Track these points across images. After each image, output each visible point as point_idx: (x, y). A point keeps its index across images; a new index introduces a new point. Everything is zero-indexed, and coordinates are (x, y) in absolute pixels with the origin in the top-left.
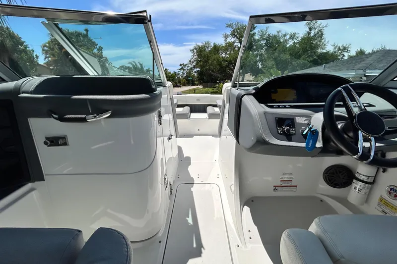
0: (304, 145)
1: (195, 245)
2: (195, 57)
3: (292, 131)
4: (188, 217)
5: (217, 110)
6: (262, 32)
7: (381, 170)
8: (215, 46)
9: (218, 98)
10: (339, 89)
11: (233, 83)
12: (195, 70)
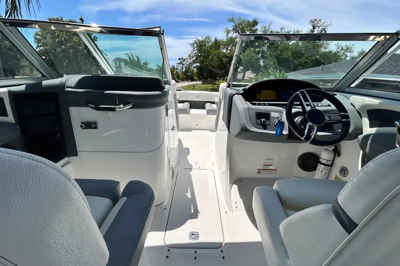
0: (274, 132)
1: (192, 211)
2: (195, 52)
3: (268, 123)
4: (187, 193)
5: (214, 106)
6: (265, 28)
7: (337, 155)
8: (216, 41)
9: (216, 96)
10: (298, 92)
11: (227, 84)
12: (195, 65)
